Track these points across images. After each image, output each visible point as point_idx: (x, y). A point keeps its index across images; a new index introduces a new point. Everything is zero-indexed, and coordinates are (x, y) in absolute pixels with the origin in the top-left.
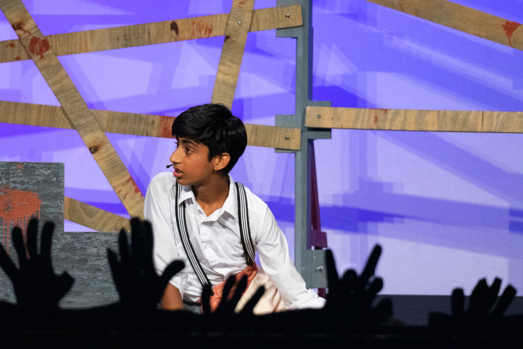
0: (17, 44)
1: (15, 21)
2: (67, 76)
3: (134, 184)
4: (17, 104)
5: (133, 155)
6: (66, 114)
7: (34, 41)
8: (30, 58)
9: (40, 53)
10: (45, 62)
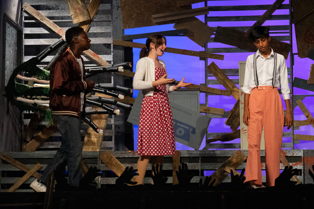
0: (307, 121)
1: (307, 115)
4: (308, 136)
7: (312, 120)
8: (311, 124)
9: (313, 123)
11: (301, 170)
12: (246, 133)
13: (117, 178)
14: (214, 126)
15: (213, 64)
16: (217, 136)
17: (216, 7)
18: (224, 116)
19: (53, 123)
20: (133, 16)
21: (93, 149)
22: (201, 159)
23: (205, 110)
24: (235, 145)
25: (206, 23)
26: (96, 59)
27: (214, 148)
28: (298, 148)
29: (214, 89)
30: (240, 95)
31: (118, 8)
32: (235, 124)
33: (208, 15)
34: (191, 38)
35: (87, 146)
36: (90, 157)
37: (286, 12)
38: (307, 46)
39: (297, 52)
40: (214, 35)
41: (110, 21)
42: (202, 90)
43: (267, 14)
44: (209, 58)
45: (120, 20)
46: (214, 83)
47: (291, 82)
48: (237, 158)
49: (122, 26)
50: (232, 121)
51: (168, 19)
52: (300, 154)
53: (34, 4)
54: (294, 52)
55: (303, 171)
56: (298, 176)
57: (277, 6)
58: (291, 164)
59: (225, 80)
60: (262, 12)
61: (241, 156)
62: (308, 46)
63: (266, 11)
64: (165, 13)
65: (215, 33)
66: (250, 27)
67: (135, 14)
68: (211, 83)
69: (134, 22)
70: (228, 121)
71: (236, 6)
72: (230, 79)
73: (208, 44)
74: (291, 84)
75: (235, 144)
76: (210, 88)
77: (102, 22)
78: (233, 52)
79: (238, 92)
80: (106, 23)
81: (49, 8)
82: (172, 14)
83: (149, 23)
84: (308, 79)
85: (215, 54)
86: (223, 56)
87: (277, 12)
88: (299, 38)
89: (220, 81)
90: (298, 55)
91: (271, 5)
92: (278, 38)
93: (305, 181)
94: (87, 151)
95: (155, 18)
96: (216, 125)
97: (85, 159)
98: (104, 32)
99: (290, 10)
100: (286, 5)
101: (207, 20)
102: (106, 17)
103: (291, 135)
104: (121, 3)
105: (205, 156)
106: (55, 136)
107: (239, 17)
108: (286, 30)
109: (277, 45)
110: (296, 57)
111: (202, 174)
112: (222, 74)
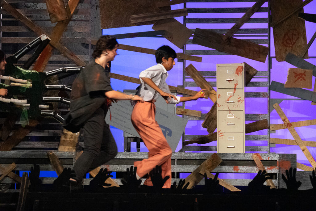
0: (283, 125)
1: (283, 119)
2: (296, 132)
3: (314, 159)
4: (284, 139)
5: (313, 151)
6: (296, 142)
7: (288, 124)
8: (287, 128)
9: (290, 127)
10: (291, 129)
11: (276, 174)
12: (222, 135)
13: (92, 179)
14: (191, 128)
15: (191, 66)
16: (194, 138)
17: (195, 9)
18: (201, 119)
19: (28, 122)
20: (112, 16)
21: (68, 149)
22: (177, 161)
23: (182, 112)
24: (211, 148)
25: (185, 25)
26: (74, 59)
27: (191, 151)
28: (273, 152)
29: (191, 91)
30: (217, 98)
31: (97, 8)
32: (212, 127)
33: (187, 17)
34: (169, 39)
35: (63, 147)
36: (65, 158)
37: (265, 15)
38: (284, 50)
39: (275, 56)
40: (192, 37)
41: (89, 21)
42: (179, 92)
43: (246, 17)
44: (187, 60)
45: (99, 19)
46: (192, 85)
47: (269, 86)
48: (213, 161)
49: (101, 26)
50: (209, 124)
51: (147, 20)
52: (276, 158)
53: (12, 2)
54: (271, 56)
55: (278, 175)
56: (273, 180)
57: (256, 9)
58: (266, 168)
59: (203, 83)
60: (240, 15)
61: (217, 159)
62: (286, 50)
63: (244, 14)
64: (143, 13)
65: (193, 34)
66: (229, 29)
67: (114, 14)
68: (188, 85)
69: (112, 23)
70: (205, 123)
71: (214, 8)
72: (208, 81)
73: (187, 45)
74: (269, 88)
75: (212, 146)
76: (187, 90)
77: (81, 22)
78: (211, 54)
79: (215, 95)
80: (85, 22)
81: (27, 6)
82: (151, 15)
83: (127, 24)
84: (286, 83)
85: (194, 56)
86: (202, 58)
87: (256, 15)
88: (277, 41)
89: (198, 83)
90: (275, 59)
91: (250, 8)
92: (256, 41)
93: (280, 184)
94: (63, 151)
95: (134, 19)
96: (192, 127)
97: (60, 160)
98: (82, 31)
99: (268, 14)
100: (265, 8)
101: (186, 21)
102: (84, 16)
103: (268, 138)
104: (100, 3)
105: (180, 158)
106: (31, 135)
107: (218, 19)
108: (264, 33)
109: (255, 48)
110: (274, 60)
111: (178, 177)
112: (199, 76)
